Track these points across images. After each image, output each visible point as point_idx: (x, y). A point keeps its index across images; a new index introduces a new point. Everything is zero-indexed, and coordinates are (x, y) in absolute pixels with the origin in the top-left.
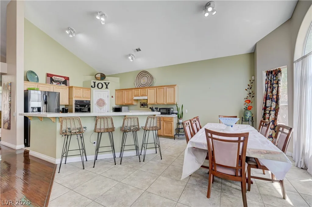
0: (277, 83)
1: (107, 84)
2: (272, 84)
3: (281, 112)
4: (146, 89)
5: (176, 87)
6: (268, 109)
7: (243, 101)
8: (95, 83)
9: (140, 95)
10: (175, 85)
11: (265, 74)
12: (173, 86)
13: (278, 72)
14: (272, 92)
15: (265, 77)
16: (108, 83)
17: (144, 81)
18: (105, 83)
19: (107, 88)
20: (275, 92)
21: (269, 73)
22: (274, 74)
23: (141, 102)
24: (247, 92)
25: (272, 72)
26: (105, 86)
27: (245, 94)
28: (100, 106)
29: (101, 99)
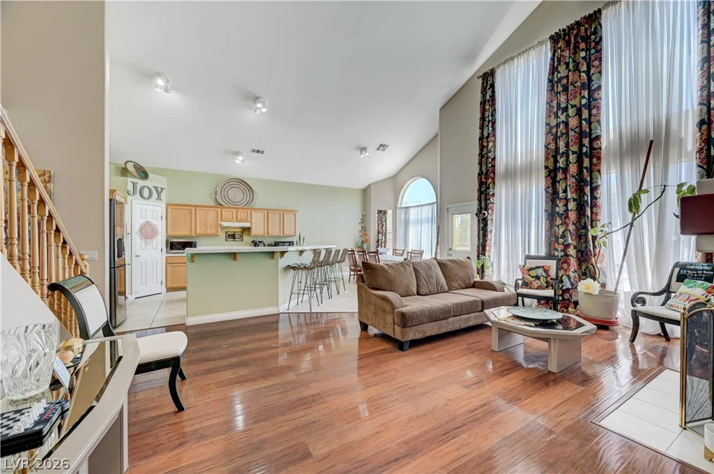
0: (386, 221)
1: (160, 190)
2: (382, 222)
3: (387, 243)
4: (249, 211)
5: (297, 214)
6: (380, 241)
7: (358, 234)
8: (134, 184)
9: (234, 220)
10: (297, 211)
11: (376, 212)
12: (294, 212)
13: (385, 213)
14: (382, 228)
15: (377, 215)
16: (162, 189)
17: (236, 195)
18: (156, 188)
19: (159, 198)
20: (384, 228)
21: (380, 212)
22: (382, 213)
23: (227, 230)
24: (360, 226)
25: (381, 211)
26: (155, 195)
27: (359, 227)
28: (146, 238)
29: (148, 222)
